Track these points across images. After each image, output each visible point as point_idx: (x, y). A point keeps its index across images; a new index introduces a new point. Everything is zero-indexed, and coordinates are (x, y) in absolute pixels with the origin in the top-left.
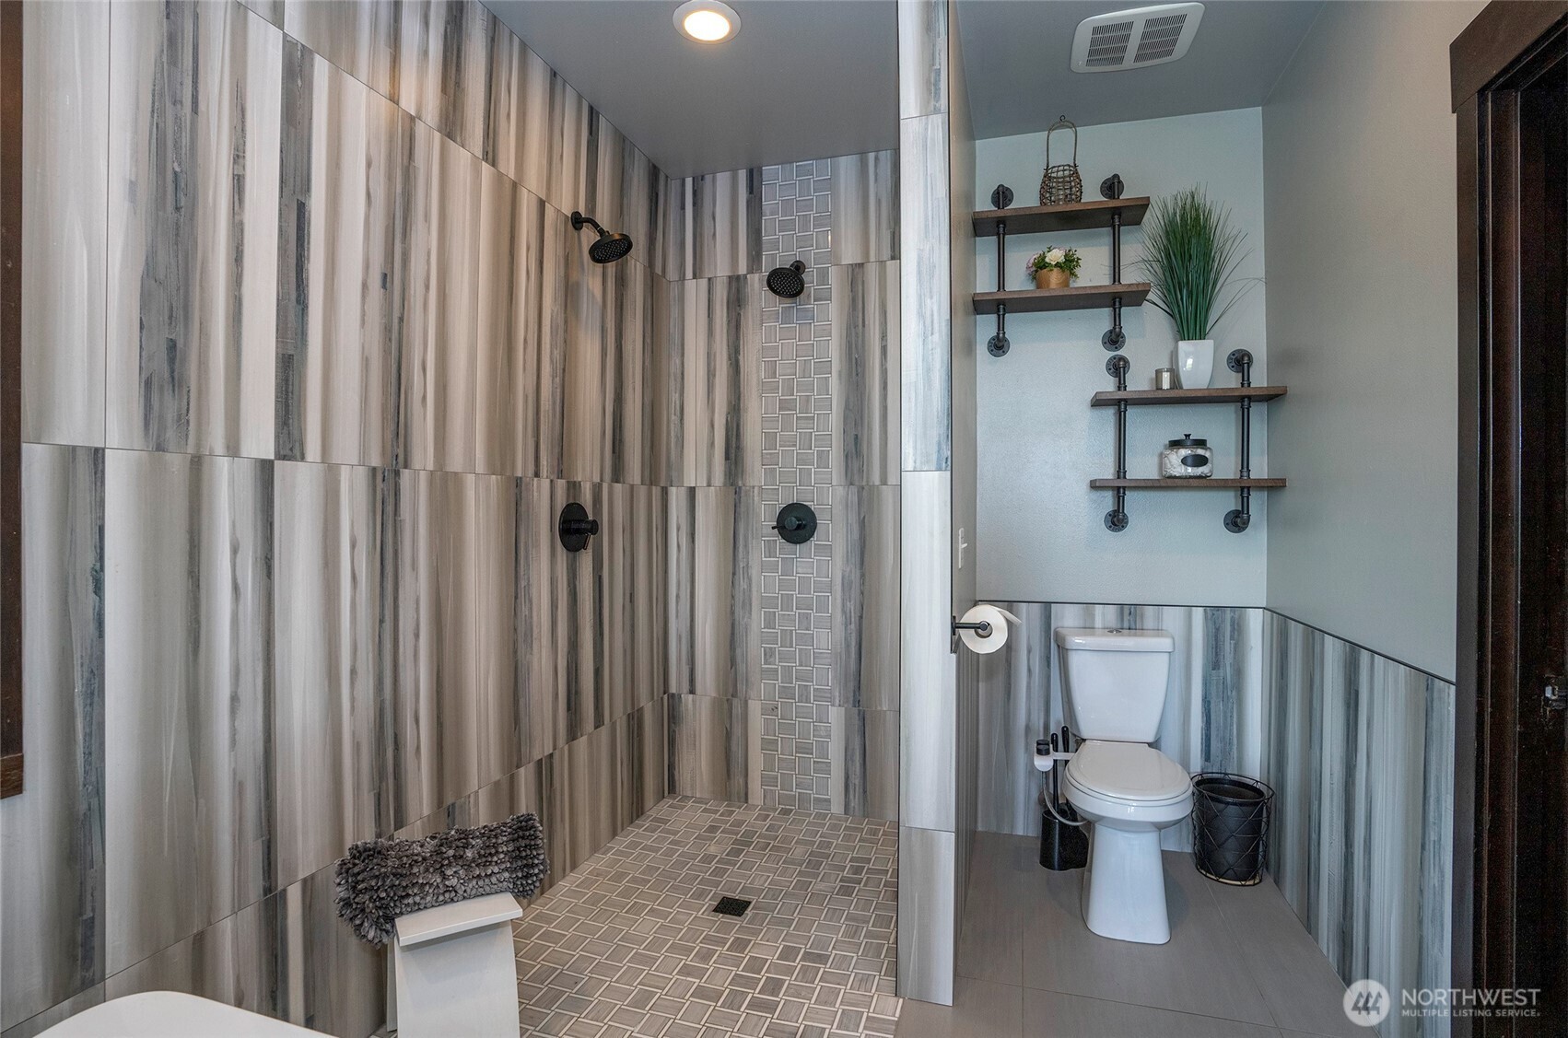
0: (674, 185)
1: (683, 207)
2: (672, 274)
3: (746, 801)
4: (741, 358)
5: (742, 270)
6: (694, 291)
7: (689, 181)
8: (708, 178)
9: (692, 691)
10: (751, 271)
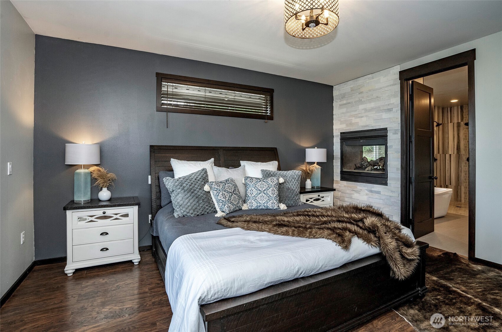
0: (446, 109)
1: (448, 112)
2: (446, 122)
3: (461, 201)
4: (460, 135)
5: (460, 121)
6: (450, 125)
7: (449, 108)
8: (453, 108)
9: (450, 184)
10: (461, 121)
